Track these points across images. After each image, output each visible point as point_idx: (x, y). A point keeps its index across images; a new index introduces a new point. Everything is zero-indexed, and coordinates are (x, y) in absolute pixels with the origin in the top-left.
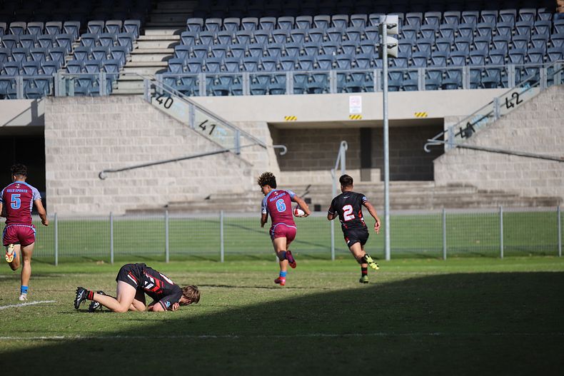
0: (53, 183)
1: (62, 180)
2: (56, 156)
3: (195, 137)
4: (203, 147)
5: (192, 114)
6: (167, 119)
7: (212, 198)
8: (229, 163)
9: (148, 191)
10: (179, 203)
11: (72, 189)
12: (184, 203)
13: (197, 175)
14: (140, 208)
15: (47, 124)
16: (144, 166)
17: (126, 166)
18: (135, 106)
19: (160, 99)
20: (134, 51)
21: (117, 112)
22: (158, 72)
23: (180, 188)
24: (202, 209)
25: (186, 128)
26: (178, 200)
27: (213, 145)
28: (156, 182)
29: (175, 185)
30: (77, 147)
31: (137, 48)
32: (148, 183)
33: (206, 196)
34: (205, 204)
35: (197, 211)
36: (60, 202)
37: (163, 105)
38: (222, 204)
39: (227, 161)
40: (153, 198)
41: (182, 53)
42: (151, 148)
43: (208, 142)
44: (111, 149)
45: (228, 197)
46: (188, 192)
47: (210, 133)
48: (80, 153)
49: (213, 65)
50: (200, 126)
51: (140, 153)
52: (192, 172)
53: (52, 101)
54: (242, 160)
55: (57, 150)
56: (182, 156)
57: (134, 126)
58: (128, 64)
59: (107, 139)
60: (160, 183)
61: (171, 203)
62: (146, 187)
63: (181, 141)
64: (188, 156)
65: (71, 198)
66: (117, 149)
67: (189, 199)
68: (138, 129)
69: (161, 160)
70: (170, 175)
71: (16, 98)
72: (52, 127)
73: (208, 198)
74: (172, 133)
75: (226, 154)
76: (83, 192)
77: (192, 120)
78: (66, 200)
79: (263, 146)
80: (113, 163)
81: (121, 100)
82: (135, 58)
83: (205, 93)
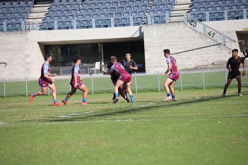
0: (148, 60)
1: (152, 59)
2: (149, 49)
3: (206, 38)
4: (210, 42)
5: (205, 29)
6: (194, 32)
7: (214, 63)
8: (221, 49)
9: (187, 62)
10: (201, 66)
11: (156, 62)
12: (203, 66)
13: (208, 54)
14: (184, 69)
15: (145, 36)
16: (185, 51)
17: (178, 52)
18: (181, 27)
19: (191, 24)
20: (175, 4)
21: (174, 30)
22: (188, 12)
23: (201, 60)
24: (211, 68)
25: (202, 35)
26: (200, 65)
27: (214, 42)
28: (190, 58)
29: (199, 59)
30: (157, 45)
31: (176, 2)
32: (187, 58)
33: (212, 63)
34: (212, 66)
35: (209, 69)
36: (151, 68)
37: (192, 26)
38: (219, 66)
39: (220, 48)
40: (190, 65)
41: (196, 3)
42: (188, 44)
43: (212, 40)
44: (172, 45)
45: (222, 63)
46: (204, 62)
47: (213, 37)
48: (159, 47)
49: (210, 8)
50: (208, 34)
51: (184, 46)
52: (206, 53)
53: (147, 26)
54: (227, 47)
55: (149, 46)
56: (201, 47)
57: (180, 35)
58: (173, 9)
59: (169, 41)
60: (192, 58)
61: (197, 66)
62: (186, 60)
63: (200, 40)
64: (203, 47)
65: (156, 66)
66: (174, 45)
67: (205, 65)
68: (183, 36)
69: (192, 49)
70: (196, 55)
71: (130, 26)
72: (147, 37)
73: (213, 64)
74: (197, 37)
75: (220, 45)
76: (161, 63)
77: (205, 31)
78: (154, 67)
79: (234, 41)
80: (172, 51)
81: (175, 25)
82: (176, 7)
83: (209, 20)
